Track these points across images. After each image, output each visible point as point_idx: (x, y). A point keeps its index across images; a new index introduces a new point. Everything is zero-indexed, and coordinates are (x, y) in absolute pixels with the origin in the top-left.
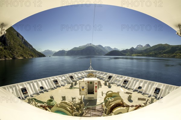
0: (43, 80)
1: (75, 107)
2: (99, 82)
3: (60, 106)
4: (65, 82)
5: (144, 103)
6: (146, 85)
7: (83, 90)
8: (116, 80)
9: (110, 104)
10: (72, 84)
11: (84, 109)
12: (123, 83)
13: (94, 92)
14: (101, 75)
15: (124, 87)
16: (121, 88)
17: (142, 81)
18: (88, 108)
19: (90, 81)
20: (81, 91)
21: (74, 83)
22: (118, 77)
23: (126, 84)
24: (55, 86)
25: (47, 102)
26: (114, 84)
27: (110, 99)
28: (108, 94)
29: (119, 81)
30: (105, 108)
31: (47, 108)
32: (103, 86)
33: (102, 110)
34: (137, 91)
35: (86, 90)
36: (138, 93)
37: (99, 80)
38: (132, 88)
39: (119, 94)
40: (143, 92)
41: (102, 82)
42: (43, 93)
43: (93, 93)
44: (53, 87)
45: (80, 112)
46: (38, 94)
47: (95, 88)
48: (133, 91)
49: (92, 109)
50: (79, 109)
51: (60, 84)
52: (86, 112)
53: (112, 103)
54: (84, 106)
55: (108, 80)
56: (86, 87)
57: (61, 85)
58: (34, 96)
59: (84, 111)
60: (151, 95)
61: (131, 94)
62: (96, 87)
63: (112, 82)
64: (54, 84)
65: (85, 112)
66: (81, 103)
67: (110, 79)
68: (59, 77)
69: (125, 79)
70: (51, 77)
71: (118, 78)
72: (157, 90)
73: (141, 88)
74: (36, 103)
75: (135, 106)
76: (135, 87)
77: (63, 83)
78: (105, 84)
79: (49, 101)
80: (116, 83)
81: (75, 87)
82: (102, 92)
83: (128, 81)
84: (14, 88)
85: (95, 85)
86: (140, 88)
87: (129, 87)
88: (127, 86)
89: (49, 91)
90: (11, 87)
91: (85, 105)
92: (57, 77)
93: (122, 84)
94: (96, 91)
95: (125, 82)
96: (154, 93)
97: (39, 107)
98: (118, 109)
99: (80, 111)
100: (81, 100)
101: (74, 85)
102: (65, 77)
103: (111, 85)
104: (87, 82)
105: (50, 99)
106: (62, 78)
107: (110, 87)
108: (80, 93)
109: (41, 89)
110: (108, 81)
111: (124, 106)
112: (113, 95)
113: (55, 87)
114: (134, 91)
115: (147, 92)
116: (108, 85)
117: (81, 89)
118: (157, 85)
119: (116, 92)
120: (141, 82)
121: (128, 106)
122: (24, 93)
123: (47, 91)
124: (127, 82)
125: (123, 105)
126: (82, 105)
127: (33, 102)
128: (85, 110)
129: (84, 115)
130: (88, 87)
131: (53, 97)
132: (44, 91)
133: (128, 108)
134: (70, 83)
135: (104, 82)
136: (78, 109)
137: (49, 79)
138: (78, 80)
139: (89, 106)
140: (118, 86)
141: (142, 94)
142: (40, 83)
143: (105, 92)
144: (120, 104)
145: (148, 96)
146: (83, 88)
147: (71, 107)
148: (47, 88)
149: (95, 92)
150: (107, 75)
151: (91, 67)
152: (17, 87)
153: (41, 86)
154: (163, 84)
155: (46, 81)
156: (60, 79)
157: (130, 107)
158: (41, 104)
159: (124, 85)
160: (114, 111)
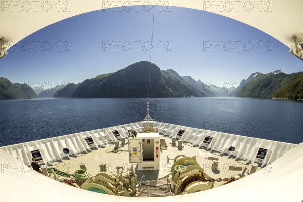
0: (68, 138)
1: (121, 183)
2: (162, 141)
3: (96, 180)
4: (106, 140)
5: (239, 175)
6: (242, 145)
7: (135, 153)
8: (191, 137)
9: (181, 176)
10: (117, 144)
11: (138, 185)
12: (204, 142)
13: (153, 156)
14: (166, 130)
15: (205, 148)
16: (200, 150)
17: (236, 138)
18: (145, 185)
19: (146, 139)
20: (132, 155)
21: (120, 143)
22: (194, 131)
23: (209, 143)
24: (88, 147)
25: (75, 175)
26: (187, 144)
27: (180, 169)
28: (177, 160)
29: (196, 139)
30: (172, 184)
31: (75, 184)
32: (169, 147)
33: (168, 186)
34: (227, 154)
35: (139, 155)
36: (229, 158)
37: (162, 137)
38: (219, 149)
39: (196, 160)
40: (237, 156)
41: (168, 141)
42: (69, 159)
43: (153, 160)
44: (85, 149)
45: (130, 191)
46: (60, 161)
47: (155, 150)
48: (220, 154)
49: (150, 186)
50: (128, 185)
51: (96, 145)
52: (141, 190)
53: (184, 175)
54: (137, 180)
55: (178, 137)
56: (140, 149)
57: (99, 146)
58: (53, 164)
59: (137, 189)
60: (251, 161)
61: (217, 159)
62: (157, 148)
63: (185, 140)
64: (87, 144)
65: (139, 191)
66: (132, 175)
67: (182, 136)
68: (95, 132)
69: (207, 135)
70: (81, 133)
71: (194, 134)
72: (262, 153)
73: (234, 150)
74: (57, 176)
75: (224, 180)
76: (224, 149)
77: (101, 143)
78: (173, 145)
79: (78, 173)
80: (191, 141)
81: (122, 149)
82: (167, 158)
83: (211, 139)
84: (20, 151)
85: (155, 146)
86: (232, 149)
87: (213, 149)
88: (209, 146)
89: (78, 155)
90: (14, 149)
91: (139, 179)
92: (91, 133)
93: (201, 144)
94: (157, 156)
95: (207, 139)
96: (257, 157)
97: (60, 181)
98: (196, 184)
99: (130, 189)
100: (131, 169)
101: (120, 146)
102: (105, 133)
103: (183, 145)
104: (141, 141)
105: (80, 169)
106: (100, 135)
107: (180, 149)
108: (130, 160)
109: (65, 152)
110: (177, 139)
111: (204, 181)
112: (186, 161)
113: (88, 150)
114: (222, 155)
115: (244, 157)
116: (177, 145)
117: (132, 152)
118: (260, 143)
119: (191, 156)
120: (234, 139)
121: (212, 180)
122: (37, 158)
123: (76, 156)
124: (209, 140)
125: (203, 178)
126: (133, 179)
127: (52, 174)
128: (138, 187)
129: (137, 195)
130: (143, 149)
131: (84, 165)
132: (70, 156)
133: (211, 183)
134: (113, 143)
135: (171, 141)
136: (126, 186)
137: (79, 135)
138: (127, 138)
139: (145, 181)
140: (194, 147)
141: (236, 160)
142: (62, 142)
143: (172, 157)
144: (198, 176)
145: (246, 162)
146: (135, 150)
147: (114, 183)
148: (75, 151)
149: (155, 158)
150: (177, 128)
151: (148, 115)
152: (25, 149)
153: (65, 147)
154: (271, 142)
155: (74, 139)
156: (97, 135)
157: (215, 182)
158: (65, 178)
159: (204, 145)
160: (188, 188)
